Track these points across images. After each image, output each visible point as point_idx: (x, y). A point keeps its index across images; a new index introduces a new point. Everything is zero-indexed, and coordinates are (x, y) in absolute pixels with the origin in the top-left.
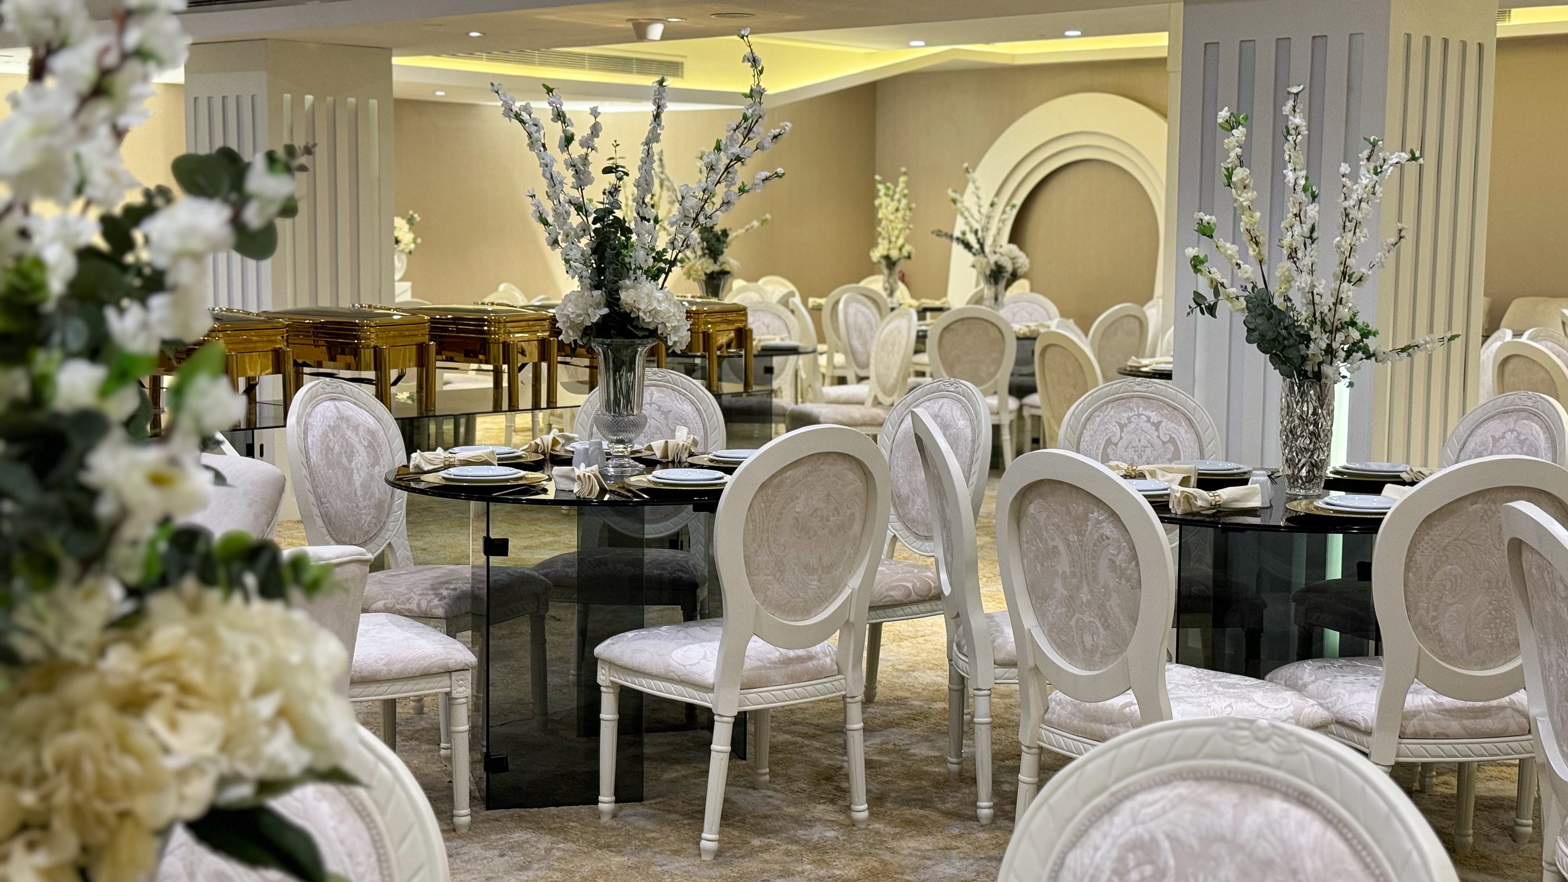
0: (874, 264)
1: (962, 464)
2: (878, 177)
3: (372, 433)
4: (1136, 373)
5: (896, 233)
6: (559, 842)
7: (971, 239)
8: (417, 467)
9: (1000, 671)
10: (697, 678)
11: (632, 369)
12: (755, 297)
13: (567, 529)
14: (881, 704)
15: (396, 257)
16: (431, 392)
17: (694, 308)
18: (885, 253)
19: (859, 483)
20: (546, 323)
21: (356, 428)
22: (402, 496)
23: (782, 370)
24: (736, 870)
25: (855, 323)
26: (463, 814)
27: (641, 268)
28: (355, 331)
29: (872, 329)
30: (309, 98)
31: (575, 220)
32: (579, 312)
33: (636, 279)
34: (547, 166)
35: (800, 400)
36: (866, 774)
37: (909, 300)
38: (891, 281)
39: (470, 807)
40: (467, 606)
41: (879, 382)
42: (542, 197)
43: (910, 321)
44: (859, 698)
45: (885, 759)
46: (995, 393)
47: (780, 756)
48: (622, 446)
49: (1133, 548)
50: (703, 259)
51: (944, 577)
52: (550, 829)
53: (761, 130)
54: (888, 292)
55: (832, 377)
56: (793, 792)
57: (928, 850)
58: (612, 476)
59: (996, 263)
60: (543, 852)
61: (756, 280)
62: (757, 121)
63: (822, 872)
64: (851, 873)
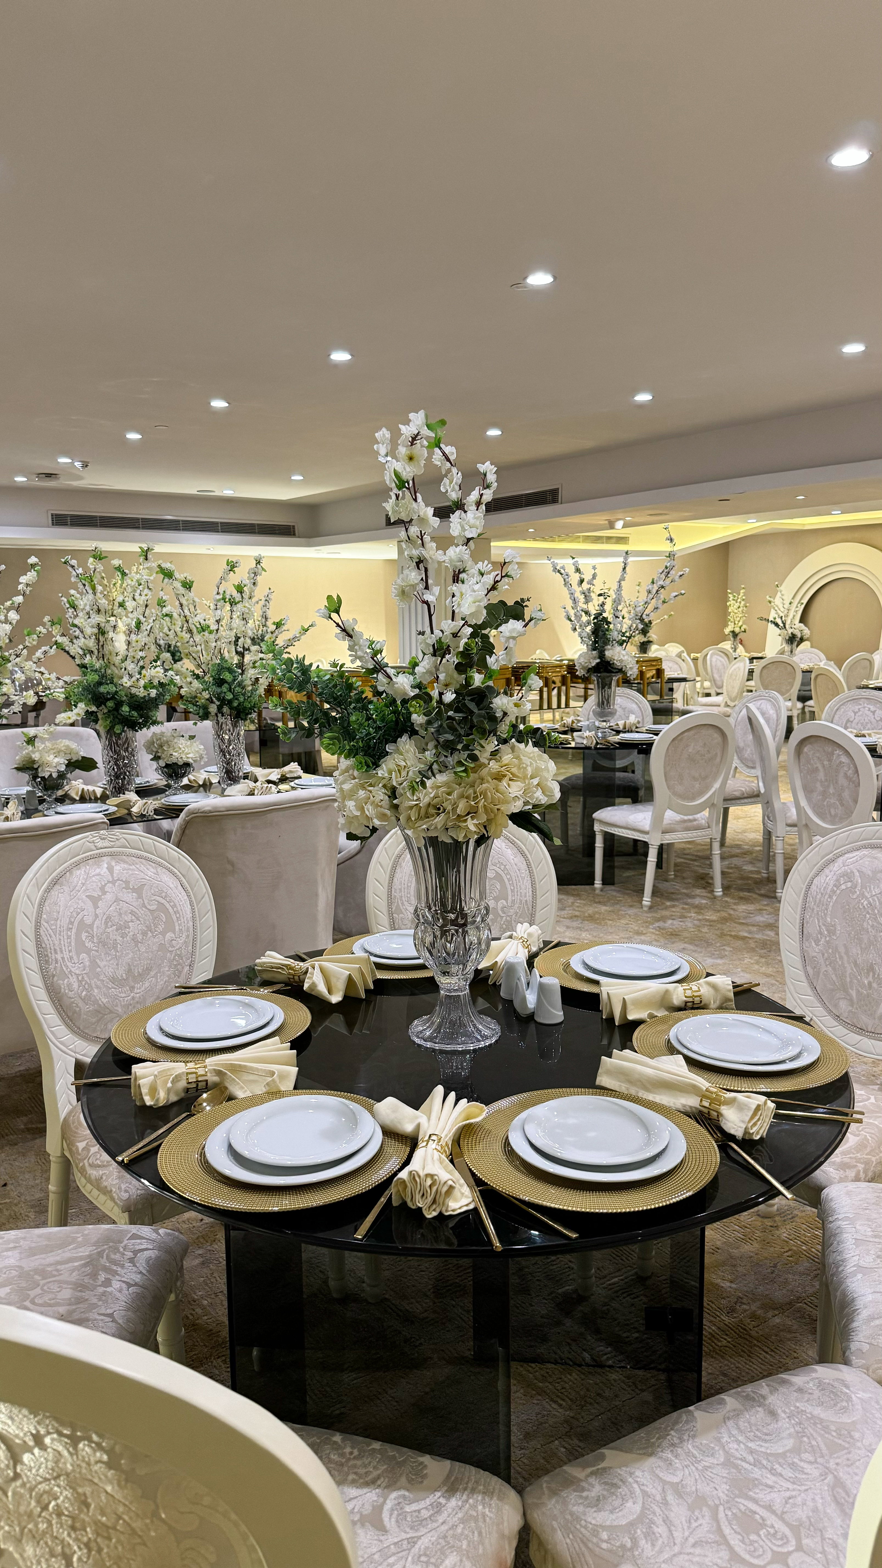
0: (726, 635)
1: (771, 731)
2: (729, 591)
4: (866, 687)
5: (738, 619)
7: (779, 621)
9: (789, 829)
10: (641, 828)
11: (610, 687)
12: (664, 653)
13: (579, 762)
14: (728, 847)
17: (638, 659)
18: (732, 629)
19: (720, 739)
20: (568, 667)
23: (678, 689)
24: (660, 914)
25: (716, 666)
27: (615, 640)
29: (724, 669)
31: (585, 618)
32: (586, 661)
33: (613, 645)
34: (572, 594)
35: (686, 703)
36: (721, 877)
37: (744, 653)
38: (735, 644)
41: (728, 695)
42: (569, 608)
43: (745, 664)
44: (718, 843)
45: (730, 871)
46: (790, 700)
47: (679, 868)
48: (605, 723)
49: (856, 767)
50: (641, 636)
51: (761, 784)
53: (674, 573)
54: (733, 649)
55: (703, 693)
56: (686, 884)
57: (752, 910)
58: (601, 737)
59: (792, 633)
61: (665, 645)
62: (672, 569)
63: (700, 917)
64: (714, 918)
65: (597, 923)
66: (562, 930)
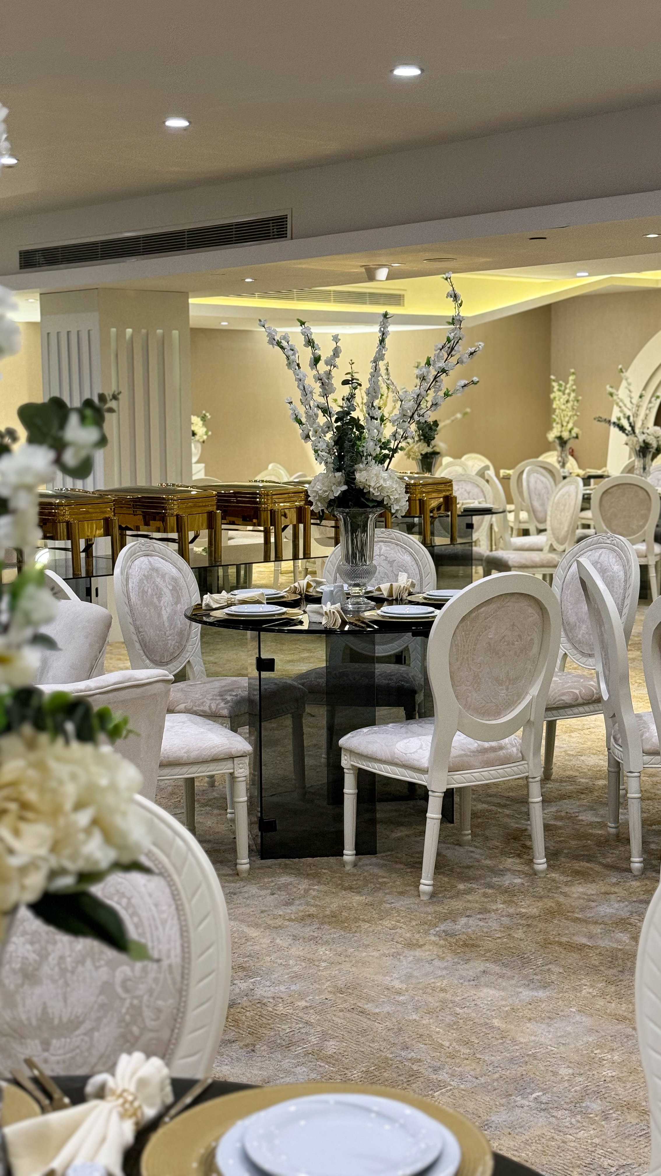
0: (550, 443)
2: (552, 377)
3: (174, 580)
5: (567, 419)
6: (313, 885)
7: (625, 423)
8: (207, 605)
9: (647, 758)
10: (416, 764)
11: (365, 530)
12: (459, 470)
13: (319, 647)
14: (556, 781)
15: (193, 445)
16: (218, 546)
17: (412, 482)
18: (558, 434)
19: (536, 616)
20: (302, 495)
21: (163, 576)
22: (197, 628)
23: (480, 526)
24: (447, 907)
25: (535, 489)
26: (244, 862)
27: (371, 455)
28: (163, 503)
29: (548, 493)
30: (129, 331)
31: (322, 420)
32: (325, 489)
33: (367, 463)
34: (301, 380)
35: (494, 547)
36: (545, 835)
37: (576, 470)
38: (563, 455)
39: (249, 857)
40: (245, 708)
41: (553, 534)
42: (297, 403)
43: (577, 487)
44: (538, 779)
45: (559, 823)
46: (644, 541)
47: (480, 820)
48: (358, 588)
50: (419, 444)
51: (603, 686)
52: (308, 875)
53: (461, 348)
54: (561, 464)
55: (519, 530)
56: (490, 849)
57: (593, 895)
58: (350, 611)
59: (644, 441)
60: (302, 892)
61: (460, 457)
62: (458, 342)
63: (512, 910)
64: (534, 911)
65: (344, 929)
66: (286, 945)
